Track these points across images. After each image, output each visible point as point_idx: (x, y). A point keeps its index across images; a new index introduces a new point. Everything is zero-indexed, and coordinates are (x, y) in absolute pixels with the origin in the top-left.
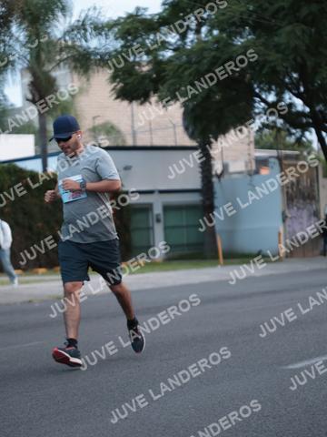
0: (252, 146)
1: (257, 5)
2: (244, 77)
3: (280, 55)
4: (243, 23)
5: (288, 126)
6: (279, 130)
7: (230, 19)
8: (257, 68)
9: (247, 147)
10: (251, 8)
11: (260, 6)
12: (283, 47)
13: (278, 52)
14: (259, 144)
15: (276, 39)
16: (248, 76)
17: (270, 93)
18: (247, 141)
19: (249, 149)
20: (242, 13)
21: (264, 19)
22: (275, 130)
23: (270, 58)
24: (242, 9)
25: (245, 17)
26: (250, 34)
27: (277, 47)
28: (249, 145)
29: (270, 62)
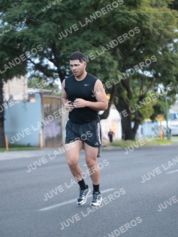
0: (26, 86)
1: (29, 10)
2: (22, 49)
3: (41, 38)
4: (21, 20)
5: (46, 76)
6: (41, 78)
7: (14, 17)
8: (29, 45)
9: (23, 87)
10: (26, 12)
11: (31, 11)
12: (43, 34)
13: (40, 36)
14: (30, 85)
15: (39, 29)
16: (24, 48)
17: (36, 58)
18: (23, 83)
19: (24, 88)
20: (20, 15)
21: (33, 18)
22: (38, 79)
23: (36, 40)
24: (21, 12)
25: (22, 16)
26: (25, 26)
27: (40, 34)
28: (24, 85)
29: (36, 41)
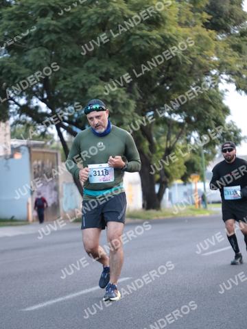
0: (8, 136)
1: (10, 31)
2: (2, 85)
3: (28, 70)
5: (35, 122)
6: (28, 126)
8: (11, 79)
9: (3, 137)
10: (6, 33)
11: (13, 32)
12: (30, 64)
13: (27, 67)
14: (14, 135)
15: (26, 58)
16: (4, 84)
17: (21, 98)
18: (3, 133)
19: (5, 139)
22: (25, 125)
23: (21, 72)
25: (1, 40)
26: (5, 53)
27: (26, 64)
28: (6, 135)
29: (22, 74)
